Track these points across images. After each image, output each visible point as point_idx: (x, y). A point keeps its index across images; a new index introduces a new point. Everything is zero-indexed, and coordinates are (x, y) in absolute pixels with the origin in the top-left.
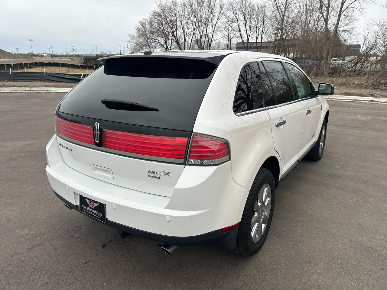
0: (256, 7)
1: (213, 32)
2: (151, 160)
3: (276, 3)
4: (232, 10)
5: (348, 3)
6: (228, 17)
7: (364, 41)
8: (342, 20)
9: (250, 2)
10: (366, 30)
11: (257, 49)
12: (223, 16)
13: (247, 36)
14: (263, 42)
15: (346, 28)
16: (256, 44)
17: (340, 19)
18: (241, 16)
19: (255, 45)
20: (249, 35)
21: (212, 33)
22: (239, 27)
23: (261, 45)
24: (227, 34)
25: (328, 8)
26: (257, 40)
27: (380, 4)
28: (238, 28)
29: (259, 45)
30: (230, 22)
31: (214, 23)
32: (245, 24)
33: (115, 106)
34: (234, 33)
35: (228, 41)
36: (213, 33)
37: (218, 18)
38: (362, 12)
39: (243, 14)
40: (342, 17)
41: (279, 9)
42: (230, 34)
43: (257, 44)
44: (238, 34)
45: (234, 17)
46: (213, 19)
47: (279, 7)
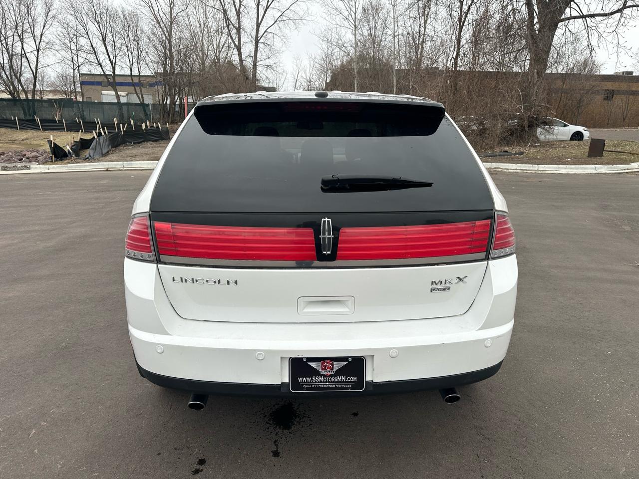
0: (120, 12)
1: (38, 51)
2: (438, 264)
3: (154, 11)
4: (73, 13)
5: (265, 25)
6: (66, 26)
7: (295, 83)
8: (261, 50)
9: (107, 4)
10: (295, 66)
11: (135, 88)
12: (54, 23)
13: (111, 62)
14: (143, 76)
15: (268, 62)
16: (130, 78)
17: (258, 49)
18: (92, 27)
19: (129, 80)
20: (114, 62)
21: (36, 53)
22: (92, 46)
23: (140, 81)
24: (69, 56)
25: (238, 29)
26: (131, 71)
27: (313, 33)
28: (89, 48)
29: (136, 80)
30: (72, 36)
31: (38, 33)
32: (104, 41)
33: (348, 187)
34: (85, 55)
35: (74, 70)
36: (38, 53)
37: (44, 26)
38: (285, 40)
39: (96, 24)
40: (260, 46)
41: (161, 22)
42: (75, 58)
43: (132, 78)
44: (92, 57)
45: (80, 27)
46: (32, 26)
47: (159, 19)
